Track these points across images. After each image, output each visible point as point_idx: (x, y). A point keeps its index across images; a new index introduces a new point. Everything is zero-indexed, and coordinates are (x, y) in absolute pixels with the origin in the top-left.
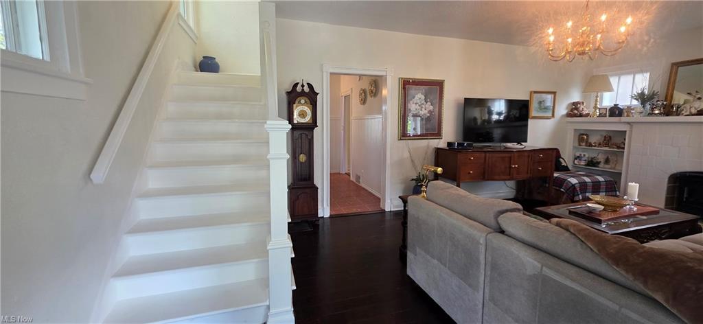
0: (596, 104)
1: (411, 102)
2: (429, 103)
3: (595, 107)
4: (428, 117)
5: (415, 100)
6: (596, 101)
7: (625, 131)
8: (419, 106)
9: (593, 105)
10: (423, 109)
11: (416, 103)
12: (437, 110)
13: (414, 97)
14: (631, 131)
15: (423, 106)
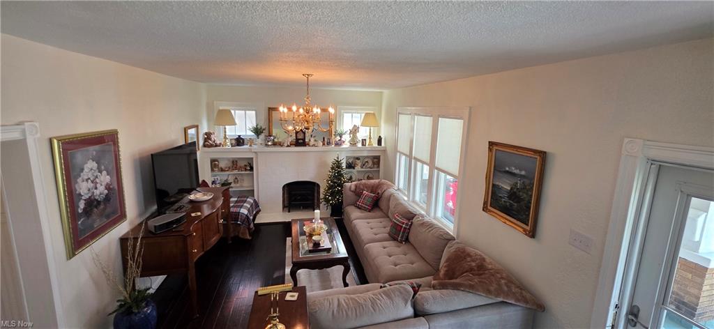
0: (225, 135)
1: (79, 180)
2: (104, 173)
3: (225, 138)
4: (107, 195)
5: (84, 175)
6: (225, 132)
7: (252, 158)
8: (92, 182)
9: (222, 135)
10: (98, 185)
11: (87, 180)
12: (115, 178)
13: (82, 170)
14: (257, 158)
15: (97, 180)
